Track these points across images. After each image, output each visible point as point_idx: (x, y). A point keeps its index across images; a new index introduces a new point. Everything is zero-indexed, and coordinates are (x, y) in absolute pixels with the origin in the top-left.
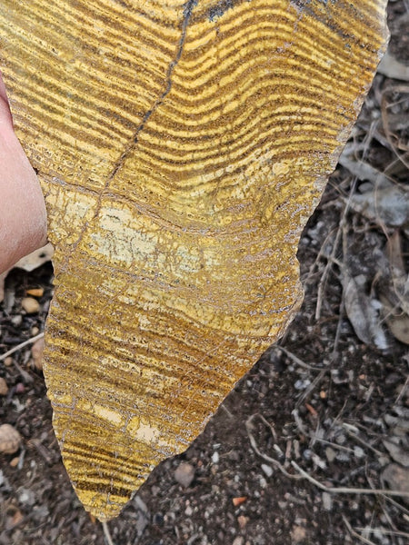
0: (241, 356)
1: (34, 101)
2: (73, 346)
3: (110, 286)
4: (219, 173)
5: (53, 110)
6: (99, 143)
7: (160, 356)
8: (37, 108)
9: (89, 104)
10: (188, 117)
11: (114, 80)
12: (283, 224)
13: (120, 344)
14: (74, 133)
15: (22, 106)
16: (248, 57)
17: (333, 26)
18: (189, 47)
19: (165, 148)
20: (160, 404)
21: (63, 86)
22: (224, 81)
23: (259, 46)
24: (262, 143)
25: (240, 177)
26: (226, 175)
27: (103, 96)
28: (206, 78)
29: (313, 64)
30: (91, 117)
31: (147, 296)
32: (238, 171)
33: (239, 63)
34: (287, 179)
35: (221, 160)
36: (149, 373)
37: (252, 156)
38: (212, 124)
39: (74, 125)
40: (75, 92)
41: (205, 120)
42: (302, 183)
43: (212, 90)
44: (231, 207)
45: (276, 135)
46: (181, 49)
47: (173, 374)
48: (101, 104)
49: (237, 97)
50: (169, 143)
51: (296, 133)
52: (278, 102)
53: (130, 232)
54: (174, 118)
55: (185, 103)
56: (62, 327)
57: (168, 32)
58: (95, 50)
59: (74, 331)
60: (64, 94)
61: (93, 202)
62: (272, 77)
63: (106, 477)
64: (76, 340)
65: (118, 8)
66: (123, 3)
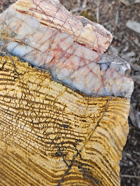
65: (36, 182)
66: (37, 181)
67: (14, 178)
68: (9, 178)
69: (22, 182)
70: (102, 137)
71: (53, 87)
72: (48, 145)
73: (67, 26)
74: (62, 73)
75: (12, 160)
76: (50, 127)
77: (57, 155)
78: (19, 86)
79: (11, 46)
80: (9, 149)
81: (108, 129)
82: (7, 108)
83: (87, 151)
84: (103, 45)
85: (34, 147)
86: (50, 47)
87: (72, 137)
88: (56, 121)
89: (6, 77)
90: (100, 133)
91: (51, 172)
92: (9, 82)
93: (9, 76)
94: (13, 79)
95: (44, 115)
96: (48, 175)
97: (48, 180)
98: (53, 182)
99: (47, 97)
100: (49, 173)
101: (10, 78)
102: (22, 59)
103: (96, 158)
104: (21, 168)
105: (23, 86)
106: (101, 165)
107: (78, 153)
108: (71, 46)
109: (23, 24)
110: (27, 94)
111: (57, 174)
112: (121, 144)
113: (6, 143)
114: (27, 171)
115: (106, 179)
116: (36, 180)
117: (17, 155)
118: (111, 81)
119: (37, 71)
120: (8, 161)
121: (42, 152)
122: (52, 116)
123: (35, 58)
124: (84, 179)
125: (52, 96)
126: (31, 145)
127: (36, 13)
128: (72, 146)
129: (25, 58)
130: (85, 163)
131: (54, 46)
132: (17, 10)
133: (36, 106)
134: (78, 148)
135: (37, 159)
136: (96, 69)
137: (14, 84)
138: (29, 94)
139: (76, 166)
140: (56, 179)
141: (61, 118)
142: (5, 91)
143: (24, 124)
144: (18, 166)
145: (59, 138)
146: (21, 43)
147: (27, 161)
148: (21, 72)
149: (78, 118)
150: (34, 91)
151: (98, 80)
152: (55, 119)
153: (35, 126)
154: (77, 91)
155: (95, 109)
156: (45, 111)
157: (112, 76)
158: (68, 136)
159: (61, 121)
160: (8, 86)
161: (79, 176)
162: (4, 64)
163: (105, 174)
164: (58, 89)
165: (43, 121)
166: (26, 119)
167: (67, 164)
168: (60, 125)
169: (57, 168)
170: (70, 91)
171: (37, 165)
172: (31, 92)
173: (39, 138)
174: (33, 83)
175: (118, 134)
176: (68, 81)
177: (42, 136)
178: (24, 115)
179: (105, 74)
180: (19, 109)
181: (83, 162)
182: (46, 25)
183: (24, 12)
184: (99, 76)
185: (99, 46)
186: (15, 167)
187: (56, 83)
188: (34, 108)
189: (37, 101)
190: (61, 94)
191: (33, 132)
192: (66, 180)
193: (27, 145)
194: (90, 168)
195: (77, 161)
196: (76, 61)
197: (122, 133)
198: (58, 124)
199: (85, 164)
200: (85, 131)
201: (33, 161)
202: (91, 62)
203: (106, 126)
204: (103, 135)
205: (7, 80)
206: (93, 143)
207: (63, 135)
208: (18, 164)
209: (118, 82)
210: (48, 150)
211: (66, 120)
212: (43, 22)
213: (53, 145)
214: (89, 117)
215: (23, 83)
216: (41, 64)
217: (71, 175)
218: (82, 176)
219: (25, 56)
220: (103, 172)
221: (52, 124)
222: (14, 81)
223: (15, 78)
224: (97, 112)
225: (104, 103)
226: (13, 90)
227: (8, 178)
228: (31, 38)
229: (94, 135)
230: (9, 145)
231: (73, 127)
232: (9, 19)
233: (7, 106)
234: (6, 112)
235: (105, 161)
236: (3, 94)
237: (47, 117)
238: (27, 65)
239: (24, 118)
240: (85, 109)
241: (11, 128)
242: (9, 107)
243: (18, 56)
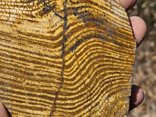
1: (13, 100)
5: (21, 102)
11: (42, 83)
15: (8, 104)
21: (23, 91)
24: (102, 91)
26: (92, 107)
34: (115, 103)
37: (100, 98)
38: (82, 90)
45: (107, 87)
50: (68, 102)
54: (67, 91)
62: (99, 66)
65: (37, 56)
66: (39, 54)
67: (11, 64)
68: (6, 67)
69: (22, 64)
77: (45, 12)
85: (17, 14)
91: (49, 35)
96: (46, 41)
97: (50, 47)
98: (55, 47)
104: (13, 48)
111: (55, 35)
114: (21, 47)
115: (109, 13)
116: (35, 53)
121: (28, 15)
124: (87, 26)
126: (13, 13)
130: (78, 5)
139: (71, 14)
140: (57, 41)
144: (9, 47)
147: (16, 35)
161: (79, 24)
163: (106, 9)
167: (61, 17)
169: (52, 27)
171: (30, 35)
181: (76, 6)
186: (7, 49)
192: (69, 36)
193: (8, 15)
194: (87, 9)
195: (69, 8)
199: (79, 7)
201: (23, 31)
210: (33, 10)
217: (71, 28)
218: (82, 23)
220: (102, 7)
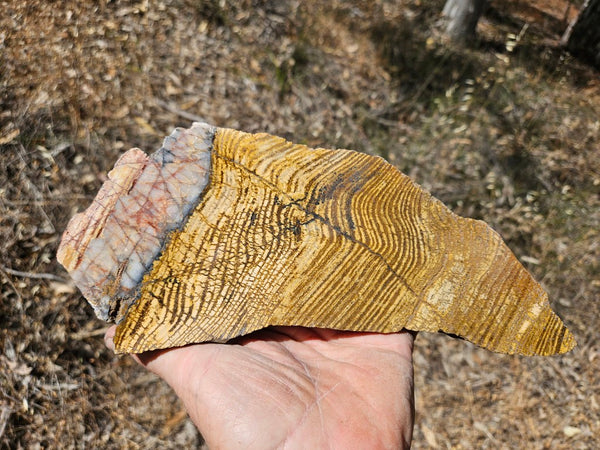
0: (506, 255)
1: (372, 319)
2: (489, 335)
3: (464, 309)
4: (421, 242)
5: (378, 311)
6: (397, 294)
7: (500, 293)
8: (376, 319)
9: (379, 293)
10: (394, 250)
11: (371, 278)
12: (449, 221)
13: (492, 311)
14: (390, 305)
15: (373, 326)
16: (374, 216)
17: (369, 178)
18: (364, 241)
19: (406, 264)
20: (523, 300)
21: (368, 303)
22: (382, 230)
23: (370, 211)
24: (412, 220)
25: (425, 234)
26: (423, 240)
27: (377, 286)
28: (379, 237)
29: (383, 190)
30: (385, 294)
31: (471, 291)
32: (422, 234)
33: (375, 221)
34: (430, 214)
35: (415, 240)
36: (508, 301)
37: (417, 226)
38: (399, 240)
39: (387, 303)
40: (372, 299)
41: (397, 242)
42: (432, 207)
43: (384, 236)
44: (437, 240)
45: (410, 213)
46: (364, 245)
47: (509, 289)
48: (380, 288)
49: (390, 226)
50: (404, 261)
51: (411, 205)
52: (396, 208)
53: (440, 291)
54: (393, 256)
55: (388, 249)
56: (479, 337)
57: (355, 249)
58: (356, 284)
59: (482, 332)
60: (372, 304)
61: (423, 305)
62: (384, 209)
63: (555, 337)
64: (486, 333)
65: (340, 268)
66: (338, 265)
67: (334, 300)
69: (340, 288)
70: (271, 168)
71: (193, 229)
72: (282, 244)
73: (106, 201)
74: (174, 214)
75: (304, 300)
76: (254, 239)
77: (298, 233)
78: (189, 277)
79: (127, 283)
80: (286, 302)
81: (259, 159)
82: (222, 299)
83: (293, 190)
84: (137, 156)
85: (284, 265)
86: (134, 228)
87: (270, 209)
88: (246, 229)
89: (174, 295)
90: (266, 170)
91: (324, 243)
92: (181, 291)
93: (171, 289)
94: (176, 285)
95: (235, 246)
96: (328, 249)
97: (337, 249)
98: (340, 243)
99: (208, 238)
100: (326, 247)
101: (175, 289)
102: (147, 269)
103: (303, 179)
104: (318, 288)
105: (189, 271)
106: (314, 173)
107: (296, 203)
108: (135, 198)
109: (97, 262)
110: (201, 267)
111: (327, 236)
112: (282, 144)
113: (277, 306)
114: (322, 279)
115: (335, 168)
116: (336, 268)
117: (297, 291)
118: (190, 150)
119: (167, 249)
120: (306, 306)
121: (292, 254)
122: (236, 234)
123: (148, 250)
124: (336, 198)
125: (207, 232)
126: (282, 269)
127: (83, 242)
128: (284, 211)
129: (147, 265)
130: (310, 195)
131: (133, 222)
132: (75, 268)
133: (221, 256)
134: (287, 202)
135: (304, 262)
136: (170, 168)
137: (185, 285)
138: (201, 263)
139: (315, 208)
140: (335, 238)
141: (241, 222)
142: (195, 299)
143: (247, 277)
144: (315, 292)
145: (272, 227)
146: (123, 267)
147: (306, 277)
148: (167, 273)
149: (242, 198)
150: (197, 256)
151: (187, 167)
152: (242, 230)
153: (251, 260)
154: (201, 196)
155: (229, 173)
156: (228, 244)
157: (182, 149)
158: (268, 214)
159: (245, 223)
160: (188, 293)
161: (330, 205)
162: (154, 296)
163: (328, 168)
164: (197, 222)
165: (244, 248)
166: (240, 272)
167: (312, 220)
168: (252, 224)
169: (318, 235)
170: (200, 205)
171: (314, 263)
172: (199, 261)
173: (271, 256)
174: (186, 257)
175: (268, 147)
176: (186, 208)
177: (267, 251)
178: (234, 275)
179: (179, 157)
180: (223, 280)
181: (309, 197)
182: (101, 230)
183: (80, 259)
184: (181, 165)
185: (138, 161)
186: (315, 296)
187: (188, 224)
188: (223, 259)
189: (213, 254)
190: (204, 219)
191: (260, 264)
192: (337, 223)
193: (281, 275)
194: (319, 188)
195: (308, 206)
196: (156, 195)
197: (266, 142)
198: (249, 227)
199: (313, 195)
200: (261, 191)
201: (306, 268)
202: (160, 175)
203: (256, 162)
204: (269, 166)
205: (178, 293)
206: (280, 182)
207: (267, 221)
208: (311, 292)
209: (192, 141)
210: (290, 245)
211: (244, 215)
212: (96, 233)
213: (282, 237)
214: (240, 183)
215: (185, 272)
216: (158, 242)
217: (329, 216)
218: (331, 201)
219: (143, 264)
220: (325, 171)
221: (250, 236)
222: (179, 284)
223: (175, 282)
224: (234, 171)
225: (221, 161)
226: (193, 286)
227: (333, 310)
228: (118, 253)
229: (268, 179)
230: (279, 302)
231: (255, 206)
232: (87, 281)
233: (218, 298)
234: (228, 300)
235: (309, 168)
236: (199, 302)
237: (239, 241)
238: (158, 262)
239: (238, 276)
240: (228, 188)
241: (253, 296)
242: (220, 295)
243: (143, 274)
